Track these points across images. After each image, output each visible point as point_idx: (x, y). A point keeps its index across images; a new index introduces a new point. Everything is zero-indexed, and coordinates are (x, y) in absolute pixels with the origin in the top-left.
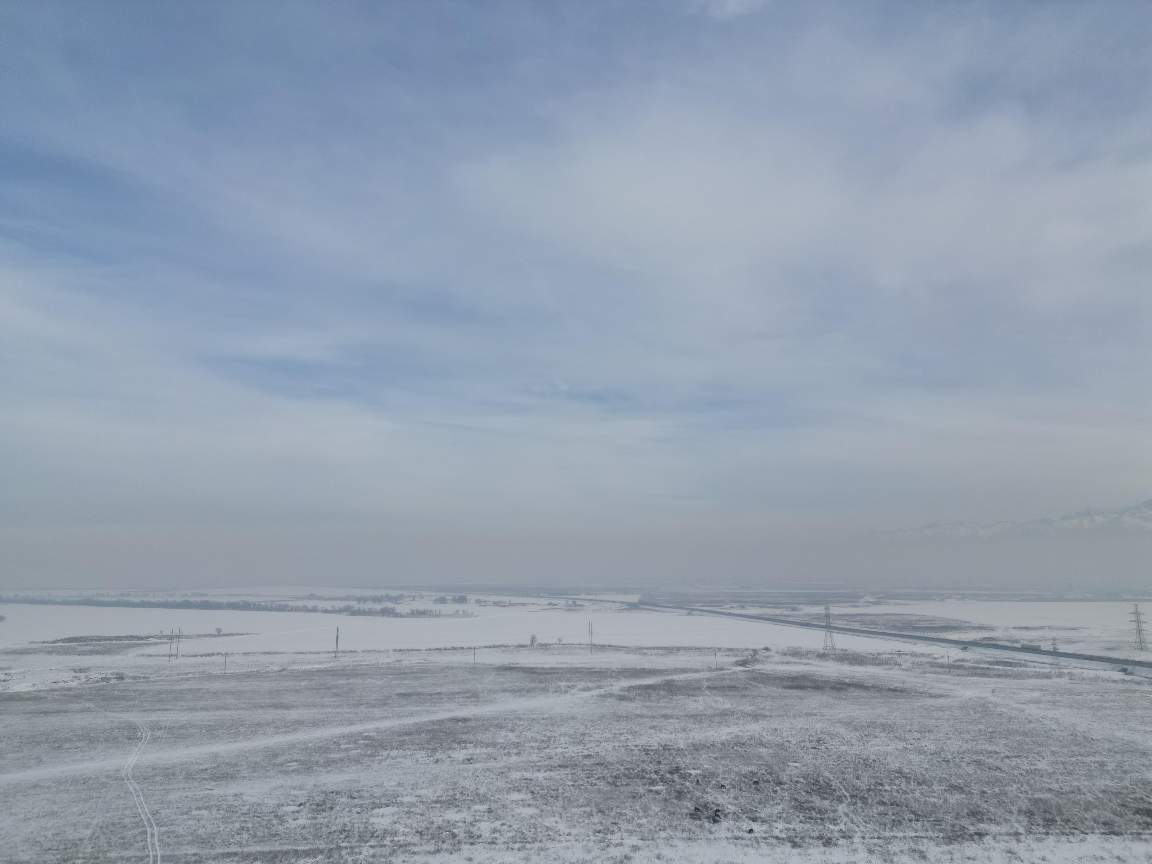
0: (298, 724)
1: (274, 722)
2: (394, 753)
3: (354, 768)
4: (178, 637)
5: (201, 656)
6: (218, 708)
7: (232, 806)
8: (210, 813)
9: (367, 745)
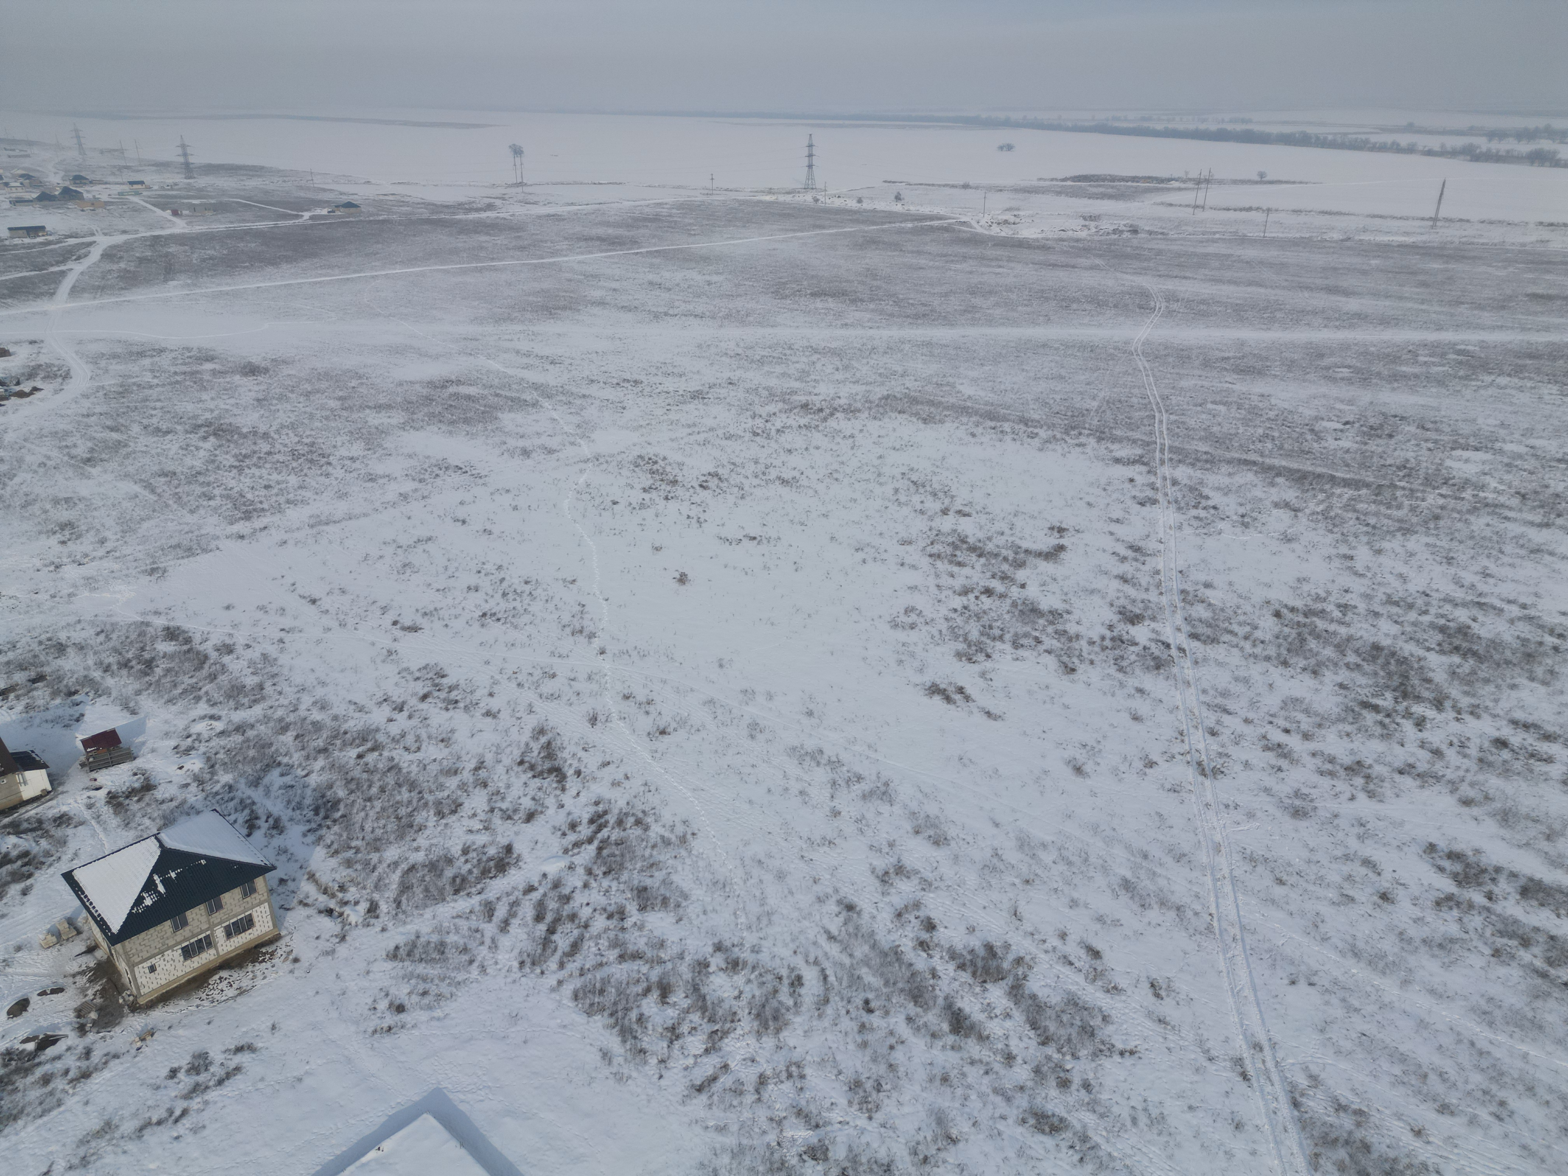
0: (1360, 318)
1: (1323, 311)
2: (1503, 380)
3: (1434, 390)
4: (1208, 181)
5: (1235, 210)
6: (1250, 284)
7: (1256, 407)
8: (1229, 410)
9: (1460, 363)
